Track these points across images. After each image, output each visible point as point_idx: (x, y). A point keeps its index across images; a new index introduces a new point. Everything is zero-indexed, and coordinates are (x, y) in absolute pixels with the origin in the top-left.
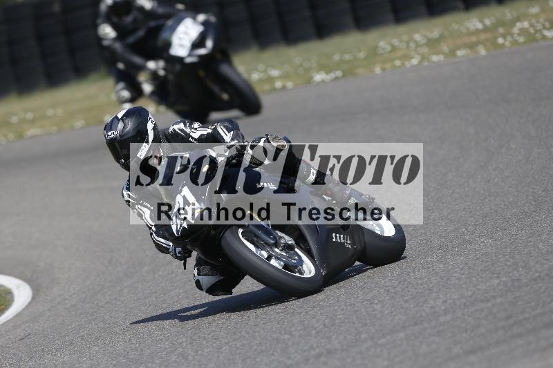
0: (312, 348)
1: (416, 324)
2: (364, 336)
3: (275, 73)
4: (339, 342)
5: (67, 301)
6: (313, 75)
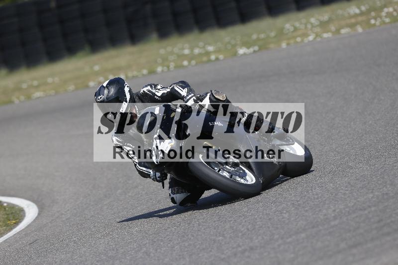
0: (239, 246)
1: (313, 227)
2: (276, 237)
3: (211, 48)
4: (259, 241)
5: (63, 216)
6: (238, 50)
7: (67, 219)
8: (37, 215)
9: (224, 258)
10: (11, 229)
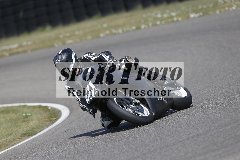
0: (190, 133)
1: (235, 122)
2: (213, 128)
3: (174, 14)
4: (202, 131)
5: (85, 115)
6: (190, 15)
7: (87, 117)
8: (68, 114)
9: (181, 141)
10: (53, 123)
